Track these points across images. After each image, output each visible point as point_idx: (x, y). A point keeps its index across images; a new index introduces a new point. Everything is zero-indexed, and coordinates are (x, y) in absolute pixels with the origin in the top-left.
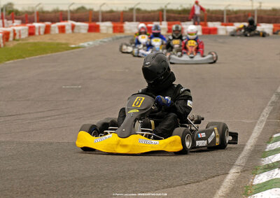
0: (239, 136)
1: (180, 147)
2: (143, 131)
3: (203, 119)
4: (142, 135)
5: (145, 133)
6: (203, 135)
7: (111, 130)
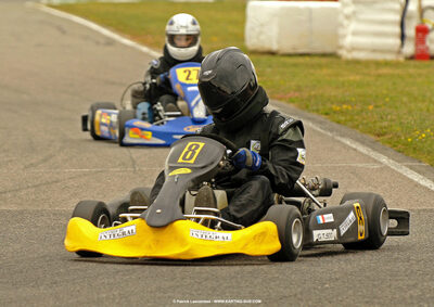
0: (411, 218)
1: (276, 246)
2: (198, 212)
3: (336, 186)
4: (197, 220)
5: (203, 216)
6: (329, 218)
7: (133, 211)
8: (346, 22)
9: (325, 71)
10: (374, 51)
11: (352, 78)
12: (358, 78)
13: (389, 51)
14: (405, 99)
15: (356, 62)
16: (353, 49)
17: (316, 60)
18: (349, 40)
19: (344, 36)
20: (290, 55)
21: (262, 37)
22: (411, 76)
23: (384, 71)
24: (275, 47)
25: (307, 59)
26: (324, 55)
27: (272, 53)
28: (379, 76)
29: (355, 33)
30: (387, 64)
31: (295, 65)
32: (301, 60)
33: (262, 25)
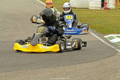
8: (90, 2)
9: (84, 12)
10: (96, 7)
11: (88, 13)
12: (91, 13)
13: (99, 8)
14: (97, 18)
15: (92, 10)
16: (91, 7)
17: (83, 9)
18: (90, 5)
19: (90, 4)
20: (79, 8)
21: (73, 5)
22: (102, 13)
23: (96, 12)
24: (75, 7)
25: (81, 9)
26: (86, 8)
27: (75, 8)
28: (95, 13)
29: (92, 4)
30: (98, 10)
31: (78, 10)
32: (80, 9)
33: (73, 2)
